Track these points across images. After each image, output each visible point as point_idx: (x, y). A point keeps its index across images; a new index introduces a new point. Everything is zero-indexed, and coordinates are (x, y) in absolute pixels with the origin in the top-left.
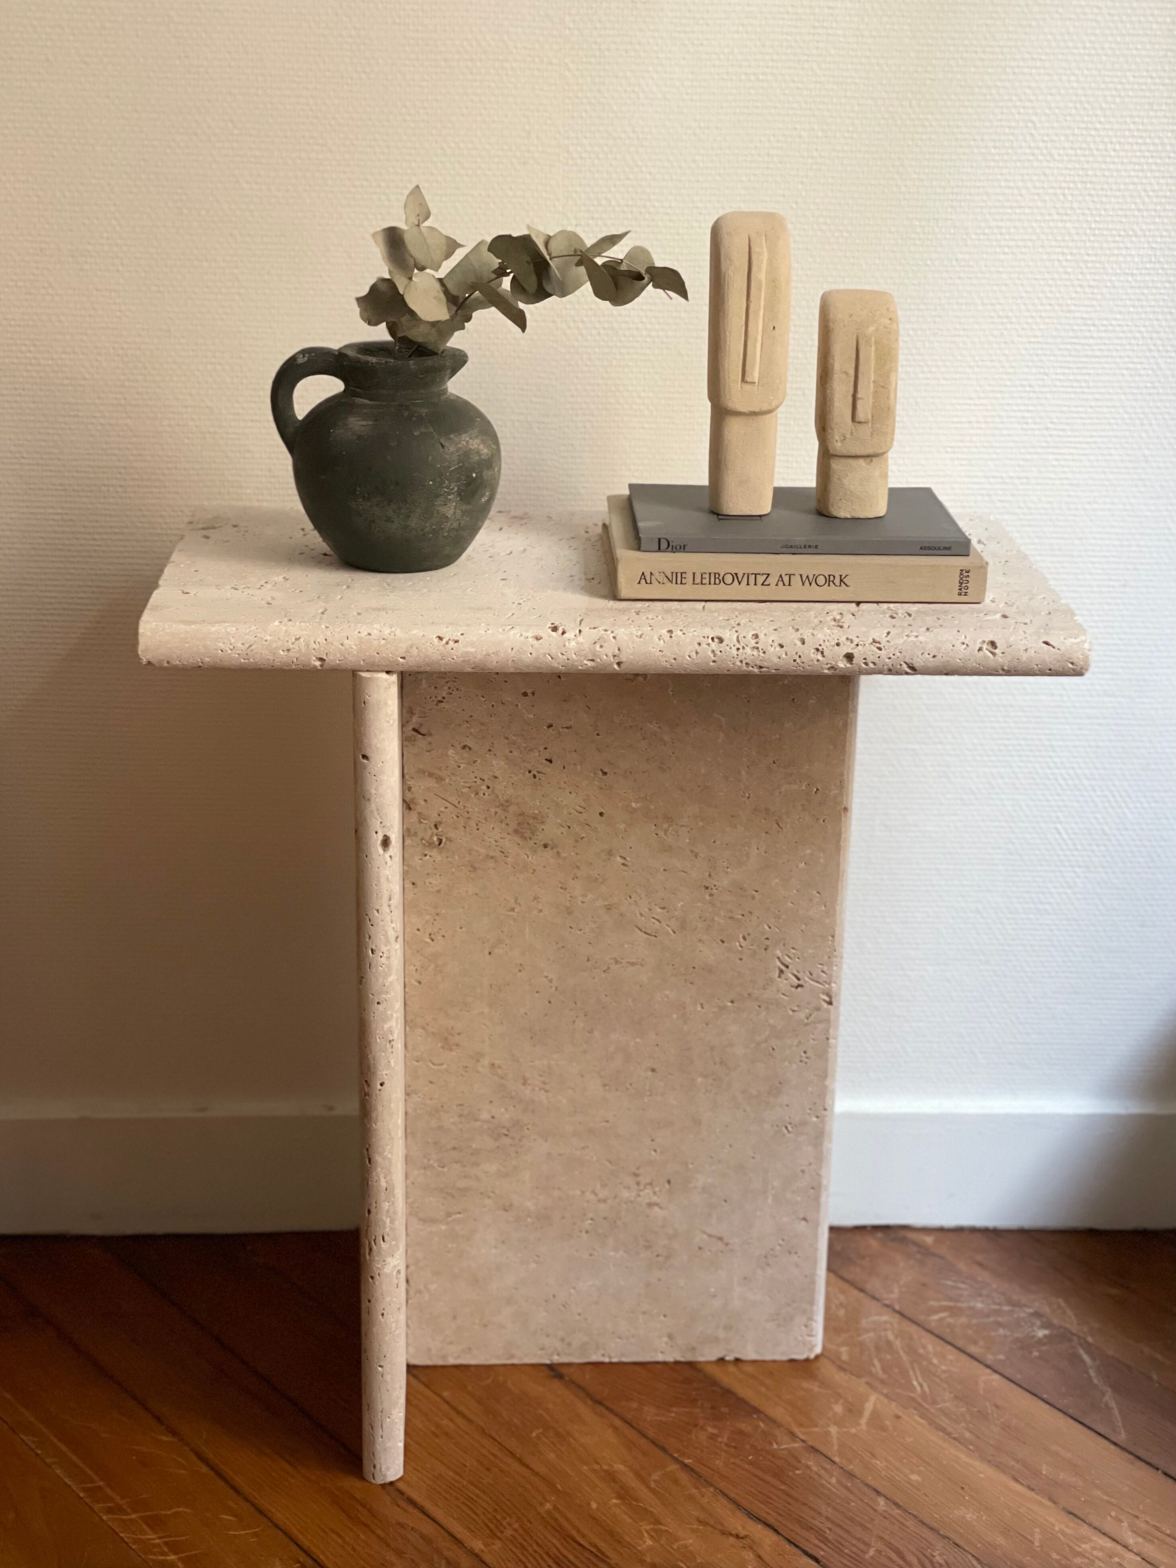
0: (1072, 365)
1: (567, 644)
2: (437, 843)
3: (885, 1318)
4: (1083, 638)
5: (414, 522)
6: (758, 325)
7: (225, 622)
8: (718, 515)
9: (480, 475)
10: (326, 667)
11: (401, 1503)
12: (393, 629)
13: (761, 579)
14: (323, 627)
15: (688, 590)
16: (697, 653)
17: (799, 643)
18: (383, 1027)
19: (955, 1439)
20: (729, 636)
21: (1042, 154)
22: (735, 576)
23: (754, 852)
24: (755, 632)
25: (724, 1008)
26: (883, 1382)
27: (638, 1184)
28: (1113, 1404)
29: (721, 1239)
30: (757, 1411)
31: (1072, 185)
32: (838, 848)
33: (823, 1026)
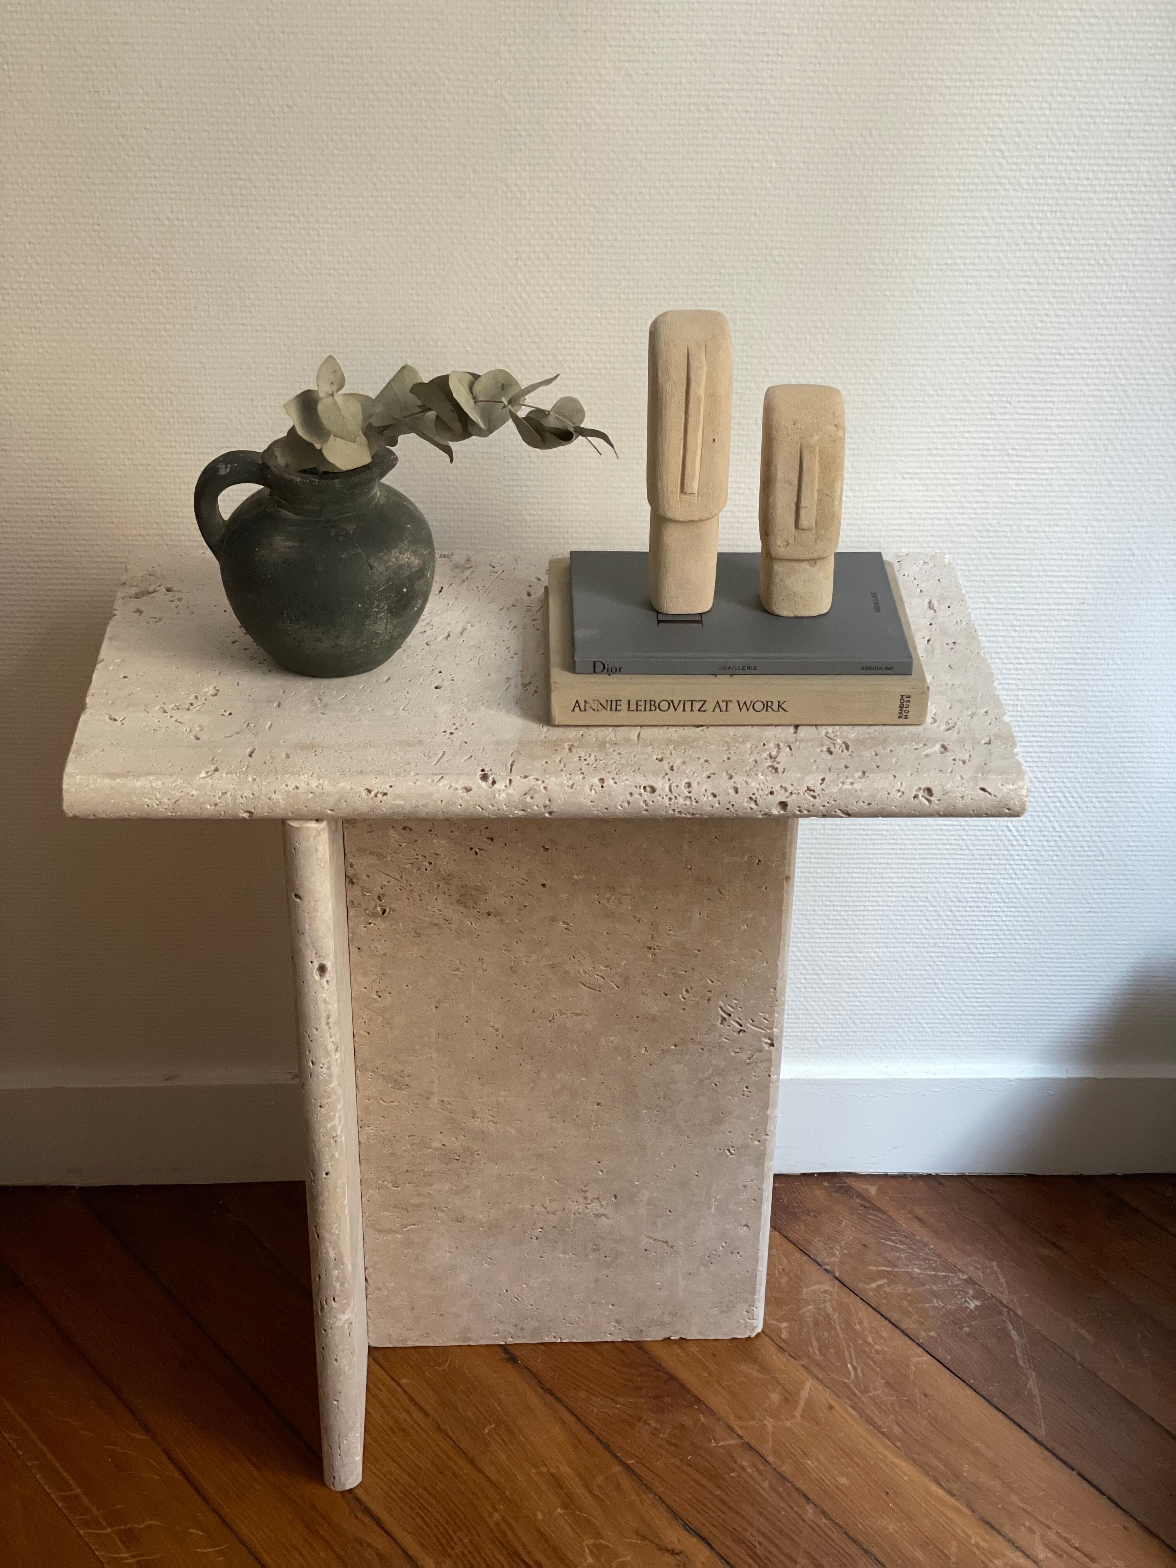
0: (1035, 393)
1: (497, 796)
2: (381, 913)
3: (826, 1287)
4: (1021, 784)
5: (343, 642)
6: (697, 439)
7: (149, 774)
8: (658, 613)
9: (411, 587)
10: (254, 817)
11: (359, 1514)
12: (321, 781)
13: (697, 706)
14: (250, 779)
15: (623, 715)
16: (629, 803)
17: (732, 791)
18: (326, 1127)
19: (883, 1433)
20: (661, 785)
21: (1010, 184)
22: (671, 703)
23: (696, 916)
24: (688, 780)
25: (669, 1050)
26: (819, 1365)
27: (586, 1198)
28: (1036, 1392)
29: (666, 1243)
30: (698, 1401)
31: (1041, 215)
32: (780, 912)
33: (765, 1064)
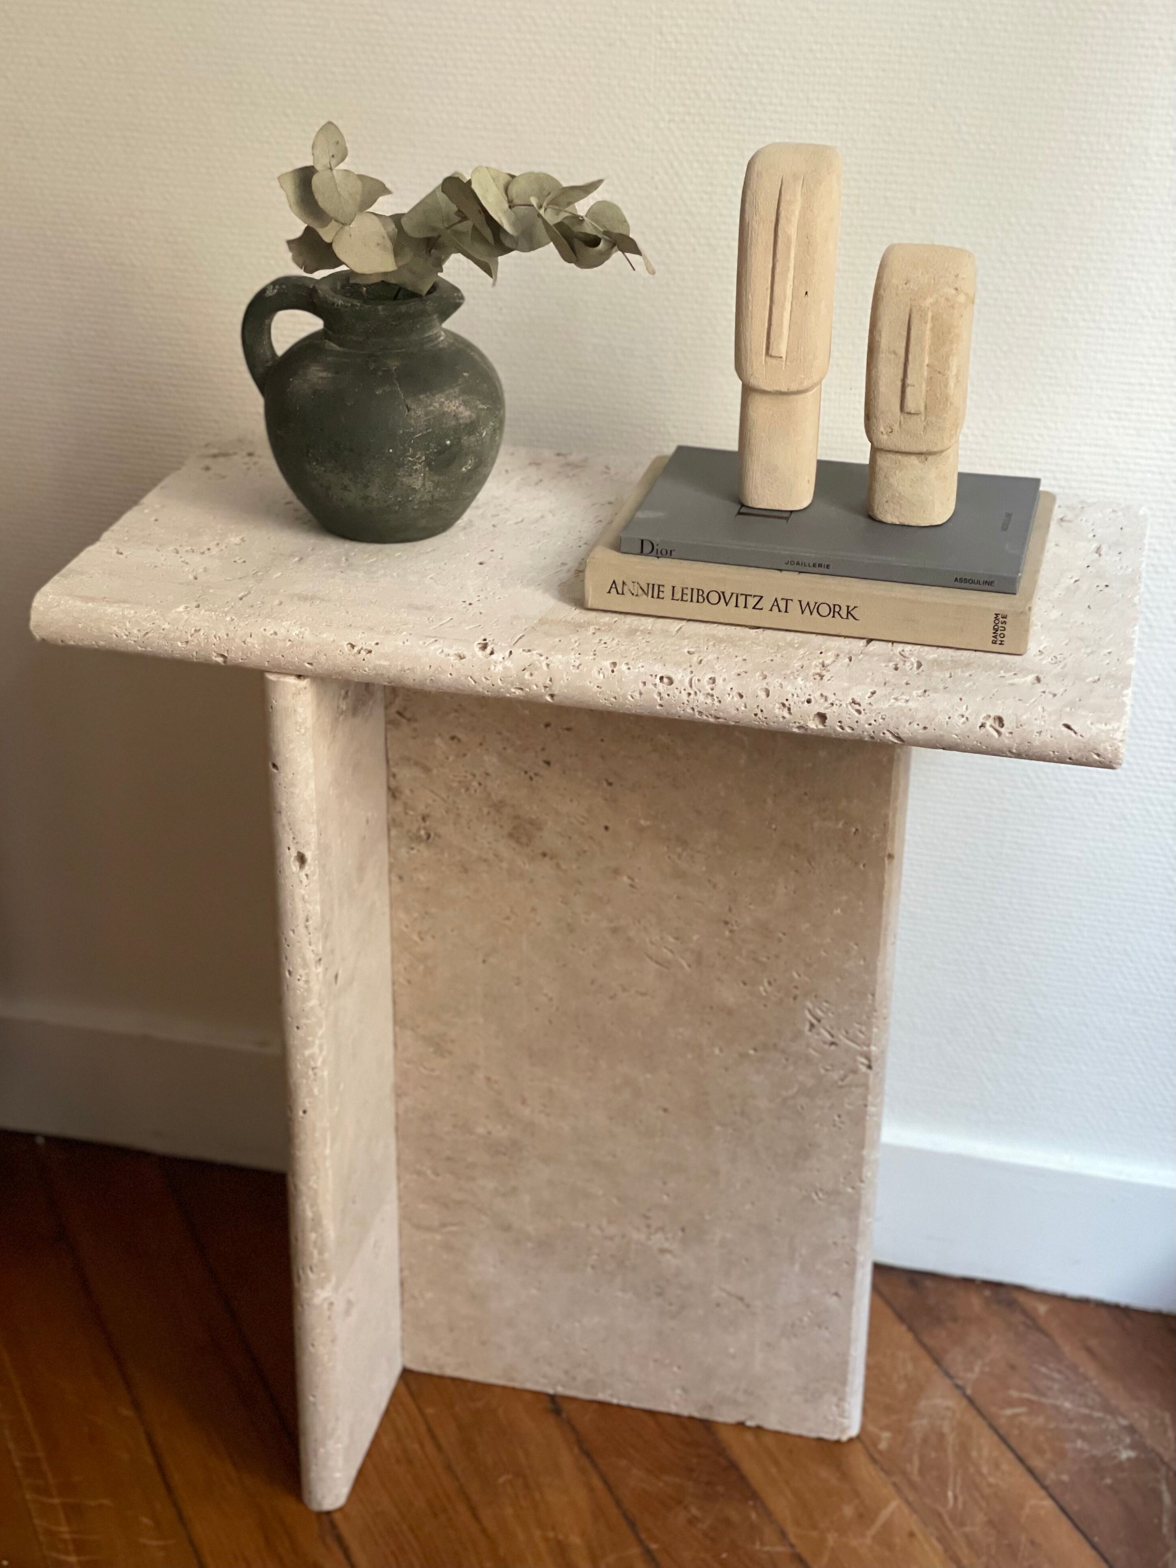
1: (492, 668)
2: (425, 837)
3: (948, 1402)
4: (1116, 725)
5: (374, 492)
6: (787, 288)
7: (125, 602)
8: (743, 505)
9: (457, 441)
10: (229, 663)
11: (328, 1540)
12: (303, 630)
13: (752, 601)
14: (228, 619)
15: (666, 606)
16: (641, 694)
17: (762, 695)
18: (303, 1055)
20: (680, 676)
22: (721, 595)
23: (781, 890)
24: (712, 675)
25: (748, 1054)
27: (649, 1226)
29: (741, 1299)
32: (880, 898)
33: (860, 1090)
